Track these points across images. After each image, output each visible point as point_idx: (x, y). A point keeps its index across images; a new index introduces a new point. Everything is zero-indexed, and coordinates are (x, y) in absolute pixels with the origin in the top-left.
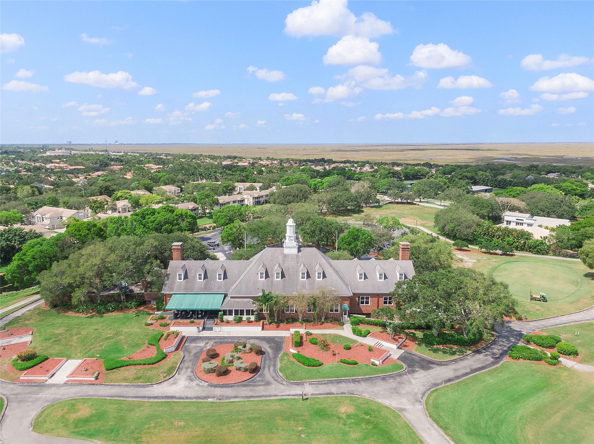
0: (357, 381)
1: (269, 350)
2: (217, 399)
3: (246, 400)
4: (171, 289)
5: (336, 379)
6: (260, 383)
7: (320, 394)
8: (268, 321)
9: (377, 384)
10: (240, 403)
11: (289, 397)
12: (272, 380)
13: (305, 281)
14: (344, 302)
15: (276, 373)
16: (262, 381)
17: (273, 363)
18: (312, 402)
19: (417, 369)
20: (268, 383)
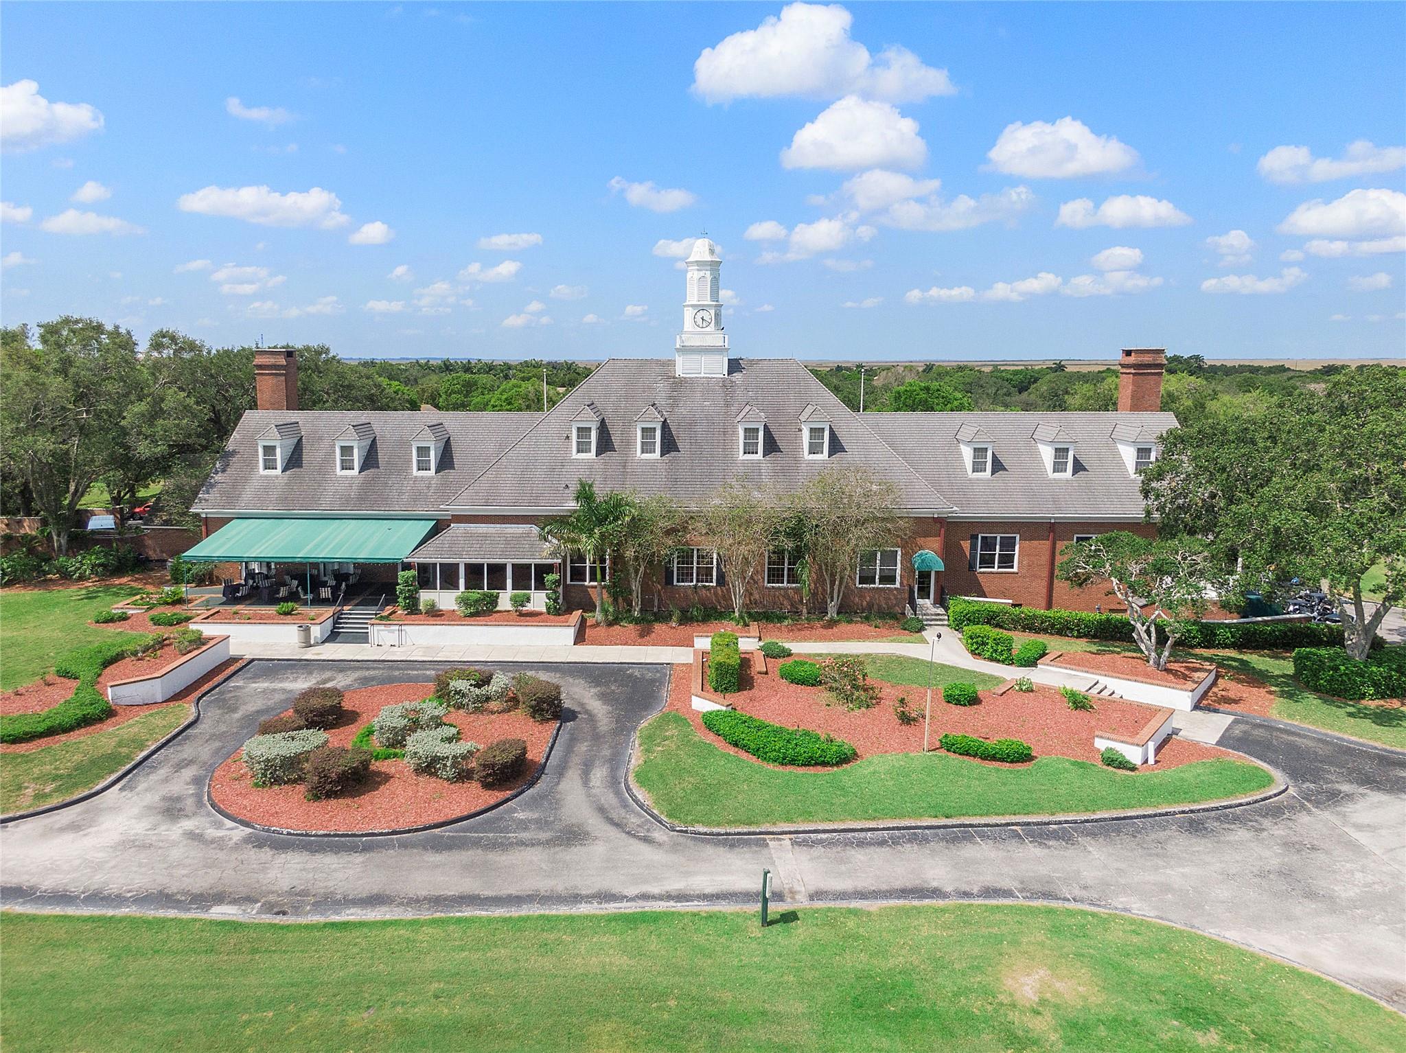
0: (1055, 836)
1: (597, 707)
2: (269, 908)
3: (426, 915)
4: (231, 497)
5: (935, 822)
6: (525, 835)
7: (862, 895)
8: (605, 612)
9: (1171, 848)
10: (389, 933)
11: (680, 907)
12: (594, 823)
13: (759, 462)
14: (920, 541)
15: (618, 793)
16: (542, 824)
17: (607, 752)
18: (821, 934)
19: (1346, 788)
20: (573, 836)
